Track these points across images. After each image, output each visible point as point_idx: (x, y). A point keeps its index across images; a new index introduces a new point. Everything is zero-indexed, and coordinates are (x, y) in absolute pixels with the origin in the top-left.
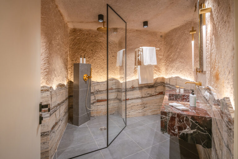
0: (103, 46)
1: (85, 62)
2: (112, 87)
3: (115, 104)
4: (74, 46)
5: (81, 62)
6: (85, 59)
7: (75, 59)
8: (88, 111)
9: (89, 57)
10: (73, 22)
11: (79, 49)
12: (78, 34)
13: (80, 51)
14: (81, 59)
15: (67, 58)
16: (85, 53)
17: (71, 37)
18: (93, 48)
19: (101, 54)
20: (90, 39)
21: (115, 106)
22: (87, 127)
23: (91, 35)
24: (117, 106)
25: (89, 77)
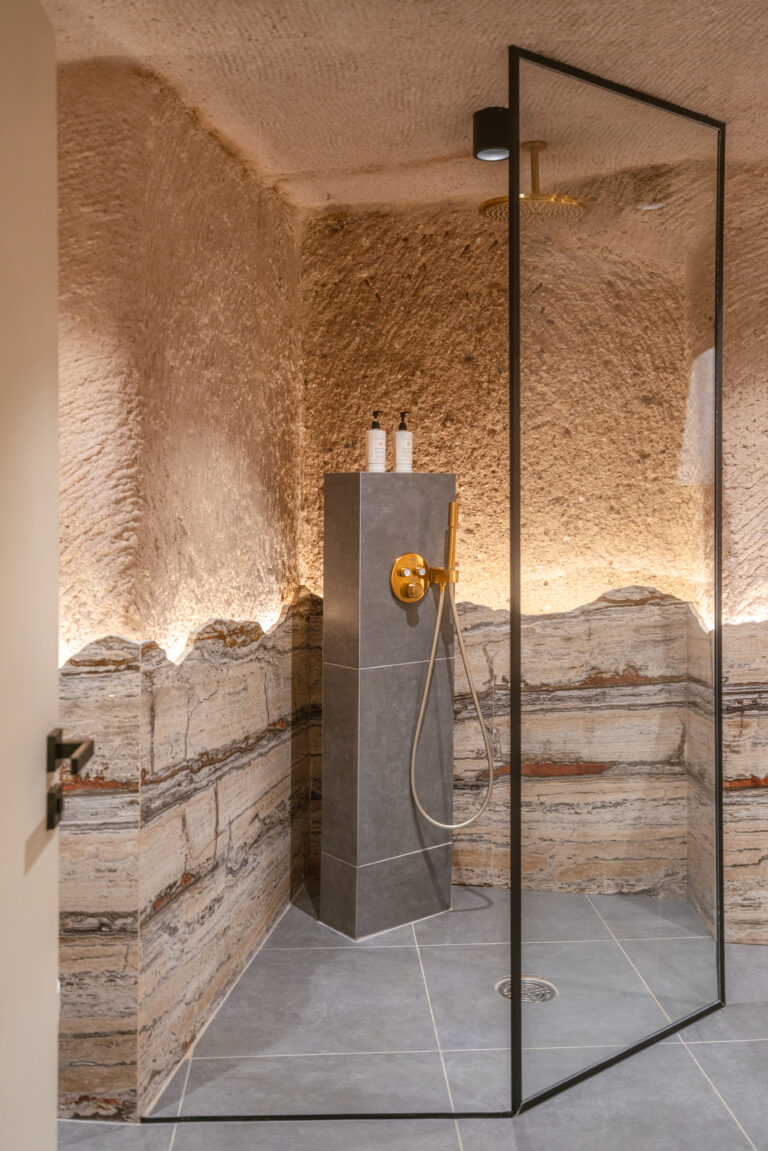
0: (560, 323)
1: (404, 466)
2: (638, 660)
3: (666, 814)
4: (340, 335)
5: (377, 464)
6: (405, 441)
7: (346, 431)
8: (427, 839)
9: (448, 418)
10: (311, 176)
11: (371, 359)
12: (366, 242)
13: (380, 375)
14: (377, 439)
15: (290, 433)
16: (414, 388)
17: (315, 275)
18: (479, 340)
19: (541, 388)
20: (450, 276)
21: (665, 831)
22: (410, 956)
23: (457, 242)
24: (682, 830)
25: (438, 577)
